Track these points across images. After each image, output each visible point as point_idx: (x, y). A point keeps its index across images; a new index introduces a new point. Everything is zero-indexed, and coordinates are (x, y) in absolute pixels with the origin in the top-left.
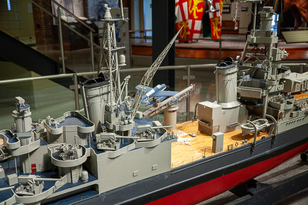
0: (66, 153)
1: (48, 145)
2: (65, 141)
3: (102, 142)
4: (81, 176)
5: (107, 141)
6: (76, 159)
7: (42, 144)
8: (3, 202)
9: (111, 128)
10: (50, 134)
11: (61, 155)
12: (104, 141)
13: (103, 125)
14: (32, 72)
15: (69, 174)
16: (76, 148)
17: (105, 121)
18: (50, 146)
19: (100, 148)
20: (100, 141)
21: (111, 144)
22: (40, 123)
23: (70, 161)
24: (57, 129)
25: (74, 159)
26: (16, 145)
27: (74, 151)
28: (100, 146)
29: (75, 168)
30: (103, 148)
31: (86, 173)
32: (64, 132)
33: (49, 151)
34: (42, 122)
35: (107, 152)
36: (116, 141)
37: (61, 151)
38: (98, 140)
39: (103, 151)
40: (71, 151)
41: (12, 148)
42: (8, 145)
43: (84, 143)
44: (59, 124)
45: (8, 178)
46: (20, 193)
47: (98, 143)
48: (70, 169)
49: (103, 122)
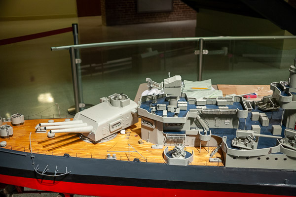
8: (269, 148)
14: (286, 31)
26: (288, 99)
41: (284, 101)
42: (280, 97)
45: (273, 128)
46: (285, 144)
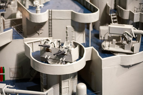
0: (53, 53)
1: (25, 39)
2: (50, 35)
3: (110, 39)
4: (75, 91)
5: (118, 39)
6: (68, 64)
7: (15, 37)
9: (126, 16)
10: (29, 22)
11: (47, 55)
12: (114, 37)
13: (112, 11)
15: (58, 86)
16: (69, 45)
17: (115, 5)
18: (28, 40)
19: (106, 48)
20: (106, 38)
21: (125, 42)
22: (10, 3)
23: (59, 65)
24: (39, 14)
25: (66, 62)
27: (66, 51)
28: (107, 46)
29: (66, 77)
30: (111, 49)
31: (83, 87)
32: (50, 20)
33: (27, 48)
34: (12, 2)
35: (118, 55)
36: (134, 39)
37: (47, 49)
38: (103, 36)
39: (111, 53)
40: (61, 49)
43: (80, 38)
44: (42, 5)
47: (104, 40)
48: (60, 79)
49: (112, 7)
